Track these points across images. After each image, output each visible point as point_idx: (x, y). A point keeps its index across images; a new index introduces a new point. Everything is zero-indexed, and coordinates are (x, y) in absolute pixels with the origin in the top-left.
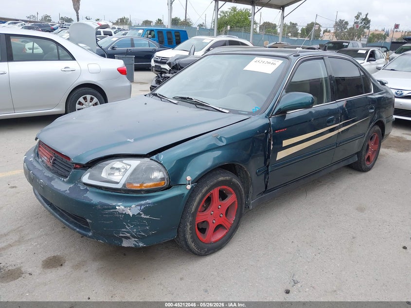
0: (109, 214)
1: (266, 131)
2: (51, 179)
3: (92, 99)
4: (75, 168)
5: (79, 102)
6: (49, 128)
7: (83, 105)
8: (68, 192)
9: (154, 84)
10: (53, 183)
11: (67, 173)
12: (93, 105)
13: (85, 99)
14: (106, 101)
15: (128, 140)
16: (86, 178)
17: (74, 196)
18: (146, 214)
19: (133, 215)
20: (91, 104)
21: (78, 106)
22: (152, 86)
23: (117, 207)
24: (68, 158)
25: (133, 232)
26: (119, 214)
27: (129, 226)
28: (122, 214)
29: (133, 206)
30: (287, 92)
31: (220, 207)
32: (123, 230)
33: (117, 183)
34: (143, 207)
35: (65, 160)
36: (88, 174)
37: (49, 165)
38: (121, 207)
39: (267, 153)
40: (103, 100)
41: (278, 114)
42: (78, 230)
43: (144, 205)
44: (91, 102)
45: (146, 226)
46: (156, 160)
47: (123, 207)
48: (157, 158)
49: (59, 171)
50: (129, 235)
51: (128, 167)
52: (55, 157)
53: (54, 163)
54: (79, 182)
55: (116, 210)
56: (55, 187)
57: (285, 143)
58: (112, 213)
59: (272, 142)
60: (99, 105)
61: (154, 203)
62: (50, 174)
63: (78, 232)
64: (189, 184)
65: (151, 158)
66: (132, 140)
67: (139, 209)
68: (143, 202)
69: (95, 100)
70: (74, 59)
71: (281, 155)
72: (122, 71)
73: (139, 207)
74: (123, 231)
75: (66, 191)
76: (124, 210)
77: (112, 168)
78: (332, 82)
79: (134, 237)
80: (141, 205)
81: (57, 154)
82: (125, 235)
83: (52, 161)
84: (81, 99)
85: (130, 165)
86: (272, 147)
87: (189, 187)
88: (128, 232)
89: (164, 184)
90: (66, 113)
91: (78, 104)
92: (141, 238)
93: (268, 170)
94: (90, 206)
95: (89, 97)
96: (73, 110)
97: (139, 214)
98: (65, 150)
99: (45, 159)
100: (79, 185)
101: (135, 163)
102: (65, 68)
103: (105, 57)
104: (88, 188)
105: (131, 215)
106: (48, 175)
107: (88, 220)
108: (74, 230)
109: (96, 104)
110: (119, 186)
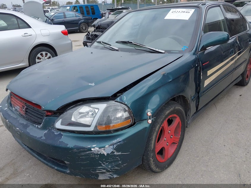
0: (85, 155)
1: (197, 65)
2: (26, 126)
3: (46, 54)
4: (47, 116)
5: (38, 57)
6: (17, 80)
7: (41, 59)
8: (44, 138)
9: (86, 40)
10: (28, 130)
11: (40, 120)
12: (48, 59)
13: (42, 54)
14: (56, 55)
15: (90, 84)
16: (58, 125)
17: (50, 142)
18: (118, 151)
19: (108, 154)
20: (46, 58)
21: (37, 60)
22: (84, 42)
23: (92, 149)
24: (39, 106)
25: (108, 168)
26: (95, 154)
27: (104, 164)
28: (97, 154)
29: (107, 146)
30: (205, 32)
31: (169, 132)
32: (99, 167)
33: (89, 126)
34: (115, 146)
35: (36, 108)
36: (61, 120)
37: (23, 113)
38: (95, 148)
39: (198, 83)
40: (54, 55)
41: (202, 50)
42: (56, 168)
43: (116, 144)
44: (46, 56)
45: (119, 161)
46: (120, 101)
47: (97, 149)
48: (121, 99)
49: (32, 118)
50: (104, 171)
51: (97, 110)
52: (27, 106)
53: (27, 111)
54: (53, 128)
55: (92, 152)
56: (31, 134)
57: (209, 72)
58: (88, 155)
59: (202, 74)
60: (52, 58)
61: (124, 140)
62: (24, 122)
63: (57, 170)
64: (150, 119)
65: (116, 100)
66: (93, 84)
67: (112, 148)
68: (115, 141)
69: (49, 55)
70: (30, 27)
71: (207, 82)
72: (64, 33)
73: (112, 147)
74: (98, 169)
75: (42, 137)
76: (99, 151)
77: (80, 113)
78: (228, 23)
79: (109, 171)
80: (113, 145)
81: (28, 104)
82: (101, 171)
83: (24, 110)
84: (39, 55)
85: (98, 109)
86: (202, 77)
87: (150, 121)
88: (104, 169)
89: (130, 122)
90: (30, 66)
91: (37, 59)
92: (115, 171)
93: (199, 96)
94: (67, 150)
95: (44, 53)
96: (35, 63)
97: (113, 152)
98: (35, 99)
99: (18, 108)
100: (52, 131)
101: (102, 106)
102: (25, 34)
103: (51, 24)
104: (62, 133)
105: (106, 154)
106: (22, 122)
107: (66, 162)
108: (53, 168)
109: (50, 58)
110: (91, 129)
